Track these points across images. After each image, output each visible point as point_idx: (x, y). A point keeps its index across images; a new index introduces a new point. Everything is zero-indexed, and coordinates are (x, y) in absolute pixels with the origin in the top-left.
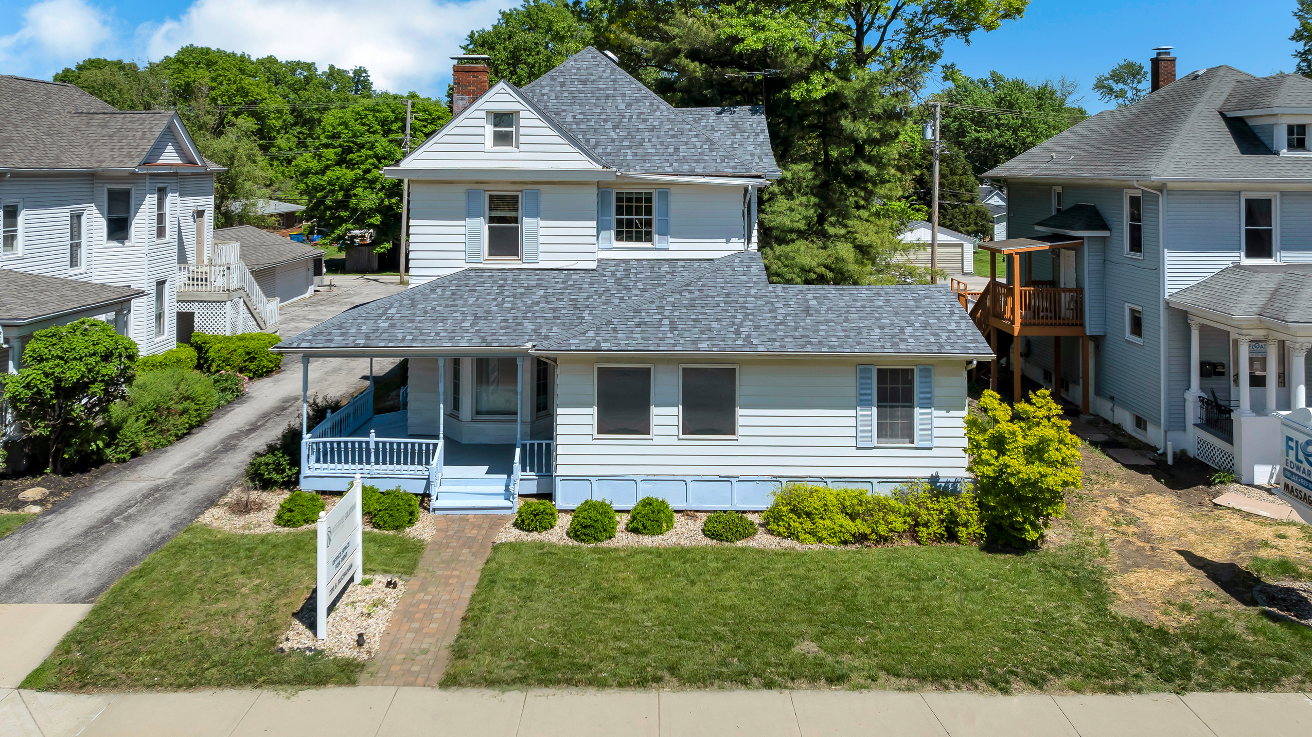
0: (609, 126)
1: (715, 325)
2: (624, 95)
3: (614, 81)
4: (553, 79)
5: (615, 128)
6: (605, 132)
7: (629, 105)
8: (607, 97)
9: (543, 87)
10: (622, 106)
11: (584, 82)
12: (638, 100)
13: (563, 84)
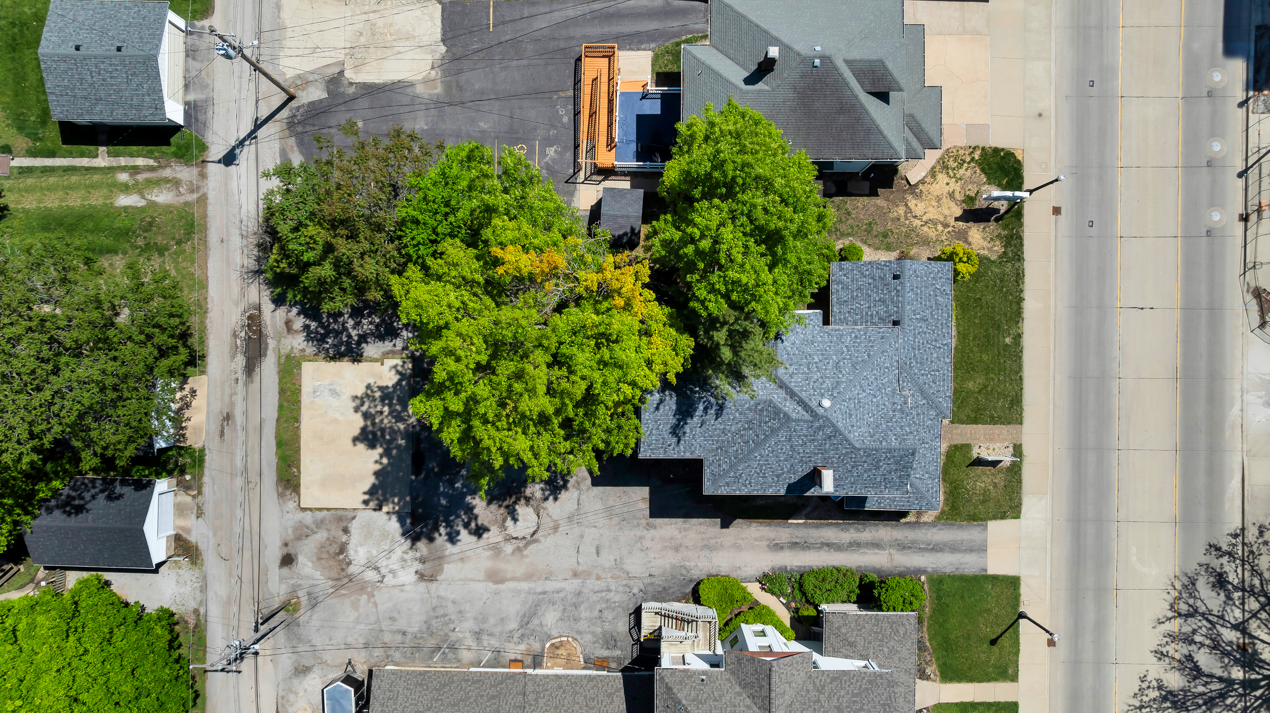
0: (875, 400)
1: (935, 355)
2: (858, 394)
3: (850, 399)
4: (850, 432)
5: (876, 397)
6: (878, 401)
7: (864, 391)
8: (859, 402)
9: (855, 436)
10: (864, 394)
11: (851, 415)
12: (861, 386)
13: (852, 426)
